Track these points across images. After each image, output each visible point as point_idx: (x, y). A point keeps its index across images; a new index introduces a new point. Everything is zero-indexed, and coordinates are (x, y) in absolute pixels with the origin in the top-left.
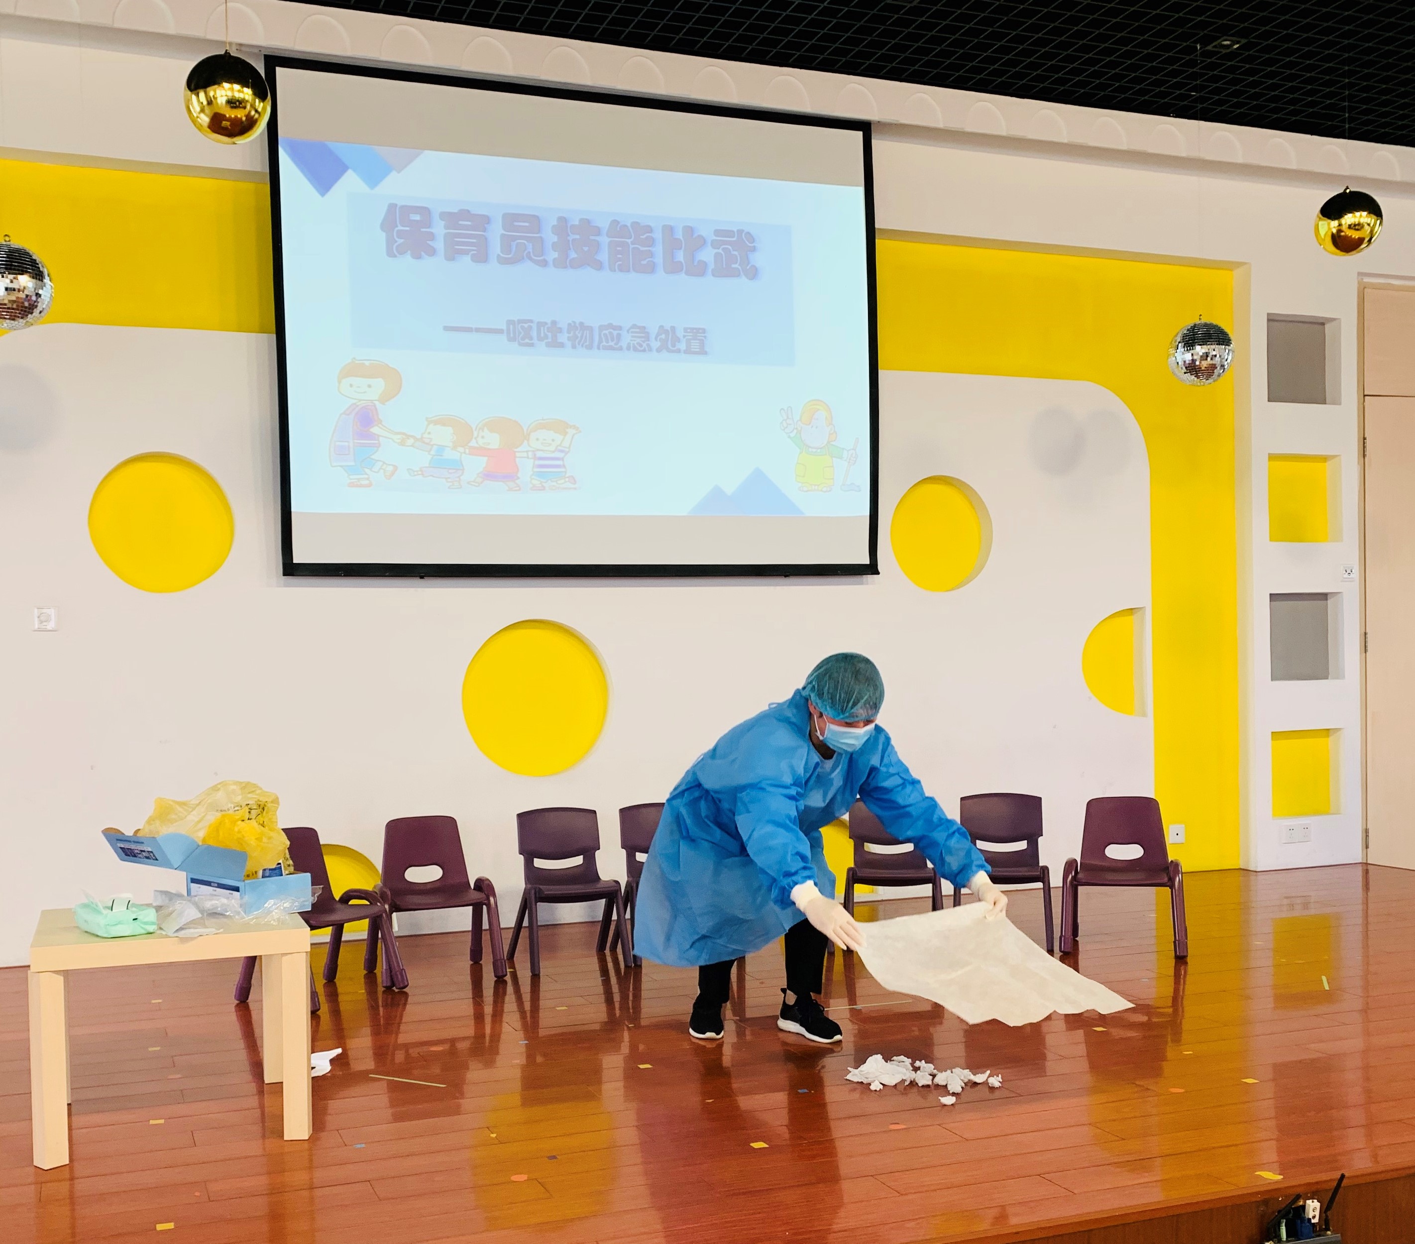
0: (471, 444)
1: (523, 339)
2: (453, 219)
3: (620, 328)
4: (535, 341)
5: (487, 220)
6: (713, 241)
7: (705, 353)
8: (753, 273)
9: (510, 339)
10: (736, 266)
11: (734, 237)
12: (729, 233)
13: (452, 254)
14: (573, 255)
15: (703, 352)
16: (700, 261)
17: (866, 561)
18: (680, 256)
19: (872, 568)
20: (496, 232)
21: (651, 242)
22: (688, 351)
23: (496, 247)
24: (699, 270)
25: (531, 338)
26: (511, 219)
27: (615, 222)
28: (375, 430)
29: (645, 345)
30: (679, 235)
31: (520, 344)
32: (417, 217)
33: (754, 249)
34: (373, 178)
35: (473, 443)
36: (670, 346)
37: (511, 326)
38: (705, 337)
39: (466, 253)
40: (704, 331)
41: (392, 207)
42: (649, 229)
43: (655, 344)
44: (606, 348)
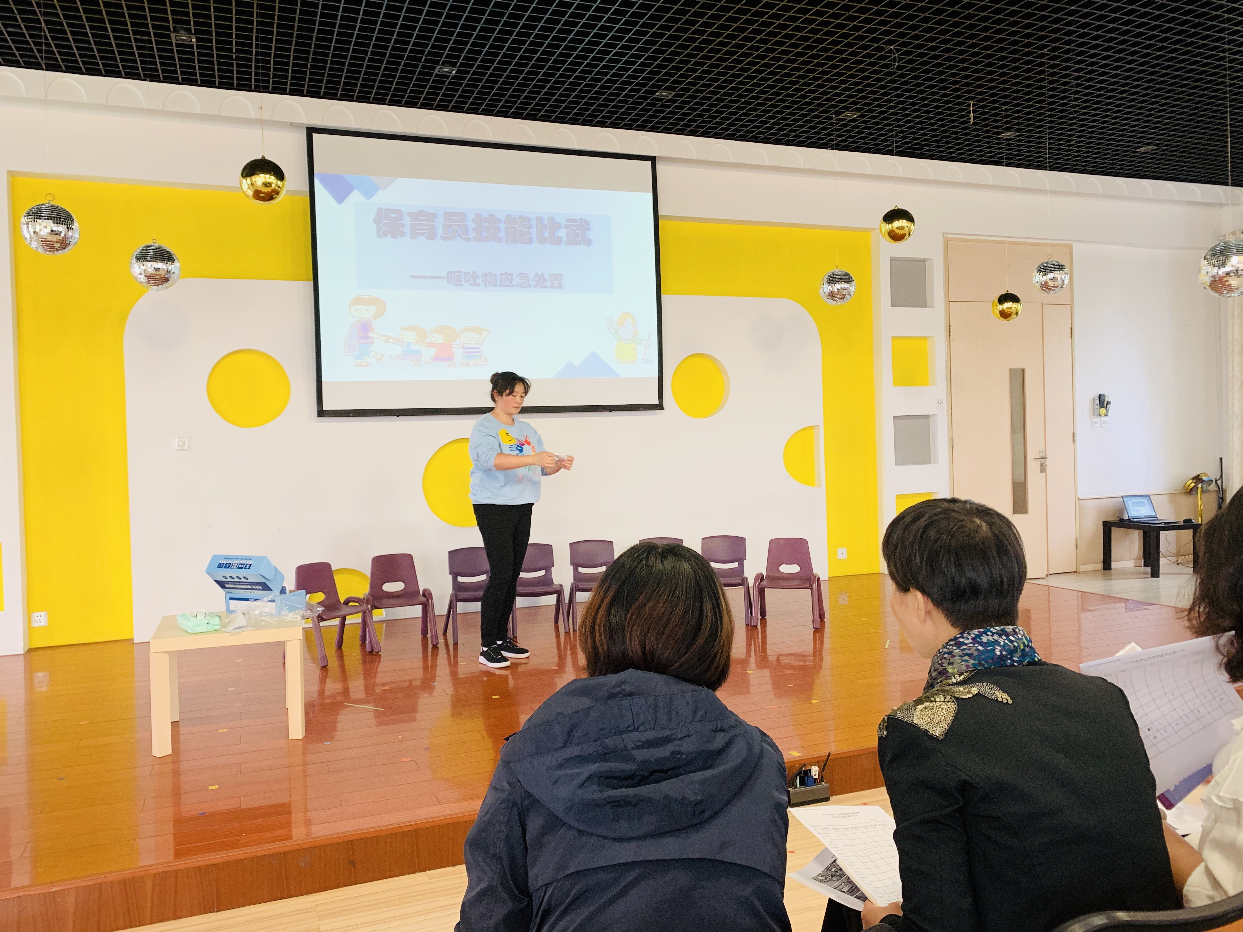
1: (456, 282)
2: (414, 216)
3: (512, 275)
4: (463, 283)
5: (435, 215)
6: (565, 225)
7: (562, 288)
8: (589, 243)
9: (450, 282)
10: (579, 239)
11: (577, 223)
12: (575, 221)
13: (415, 235)
14: (485, 234)
15: (560, 287)
16: (558, 237)
17: (656, 402)
18: (546, 234)
19: (660, 406)
20: (440, 223)
21: (530, 227)
22: (552, 287)
23: (440, 231)
24: (558, 242)
25: (461, 282)
26: (448, 215)
27: (508, 216)
28: (370, 334)
29: (527, 284)
30: (546, 222)
31: (454, 285)
32: (394, 215)
33: (589, 229)
34: (370, 192)
35: (427, 340)
36: (541, 283)
37: (449, 275)
38: (561, 279)
39: (423, 234)
40: (561, 275)
41: (380, 209)
42: (528, 219)
43: (533, 283)
44: (504, 286)
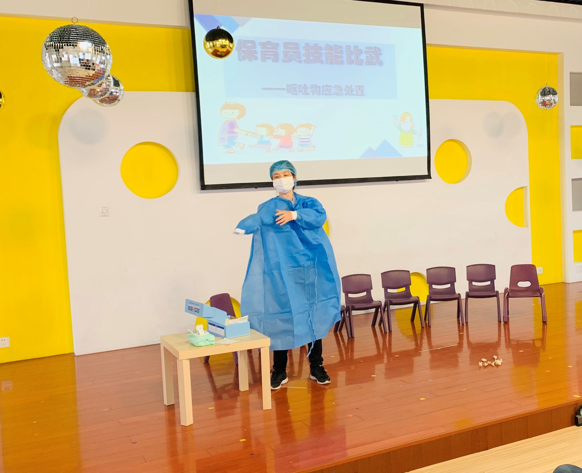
0: (273, 134)
1: (293, 92)
2: (264, 45)
3: (330, 86)
4: (298, 92)
5: (278, 45)
6: (365, 51)
7: (364, 95)
8: (381, 63)
9: (289, 92)
10: (374, 61)
11: (373, 49)
12: (371, 48)
13: (264, 59)
14: (312, 58)
15: (363, 95)
16: (360, 59)
17: (426, 174)
18: (353, 57)
19: (429, 177)
20: (281, 50)
21: (342, 52)
22: (357, 95)
23: (281, 56)
24: (360, 63)
25: (296, 92)
26: (287, 44)
27: (327, 45)
28: (236, 130)
29: (340, 93)
30: (352, 49)
31: (292, 94)
32: (250, 45)
33: (381, 54)
35: (275, 134)
36: (350, 92)
37: (288, 87)
38: (363, 89)
39: (270, 58)
40: (363, 86)
41: (241, 41)
42: (341, 47)
43: (344, 92)
44: (325, 94)
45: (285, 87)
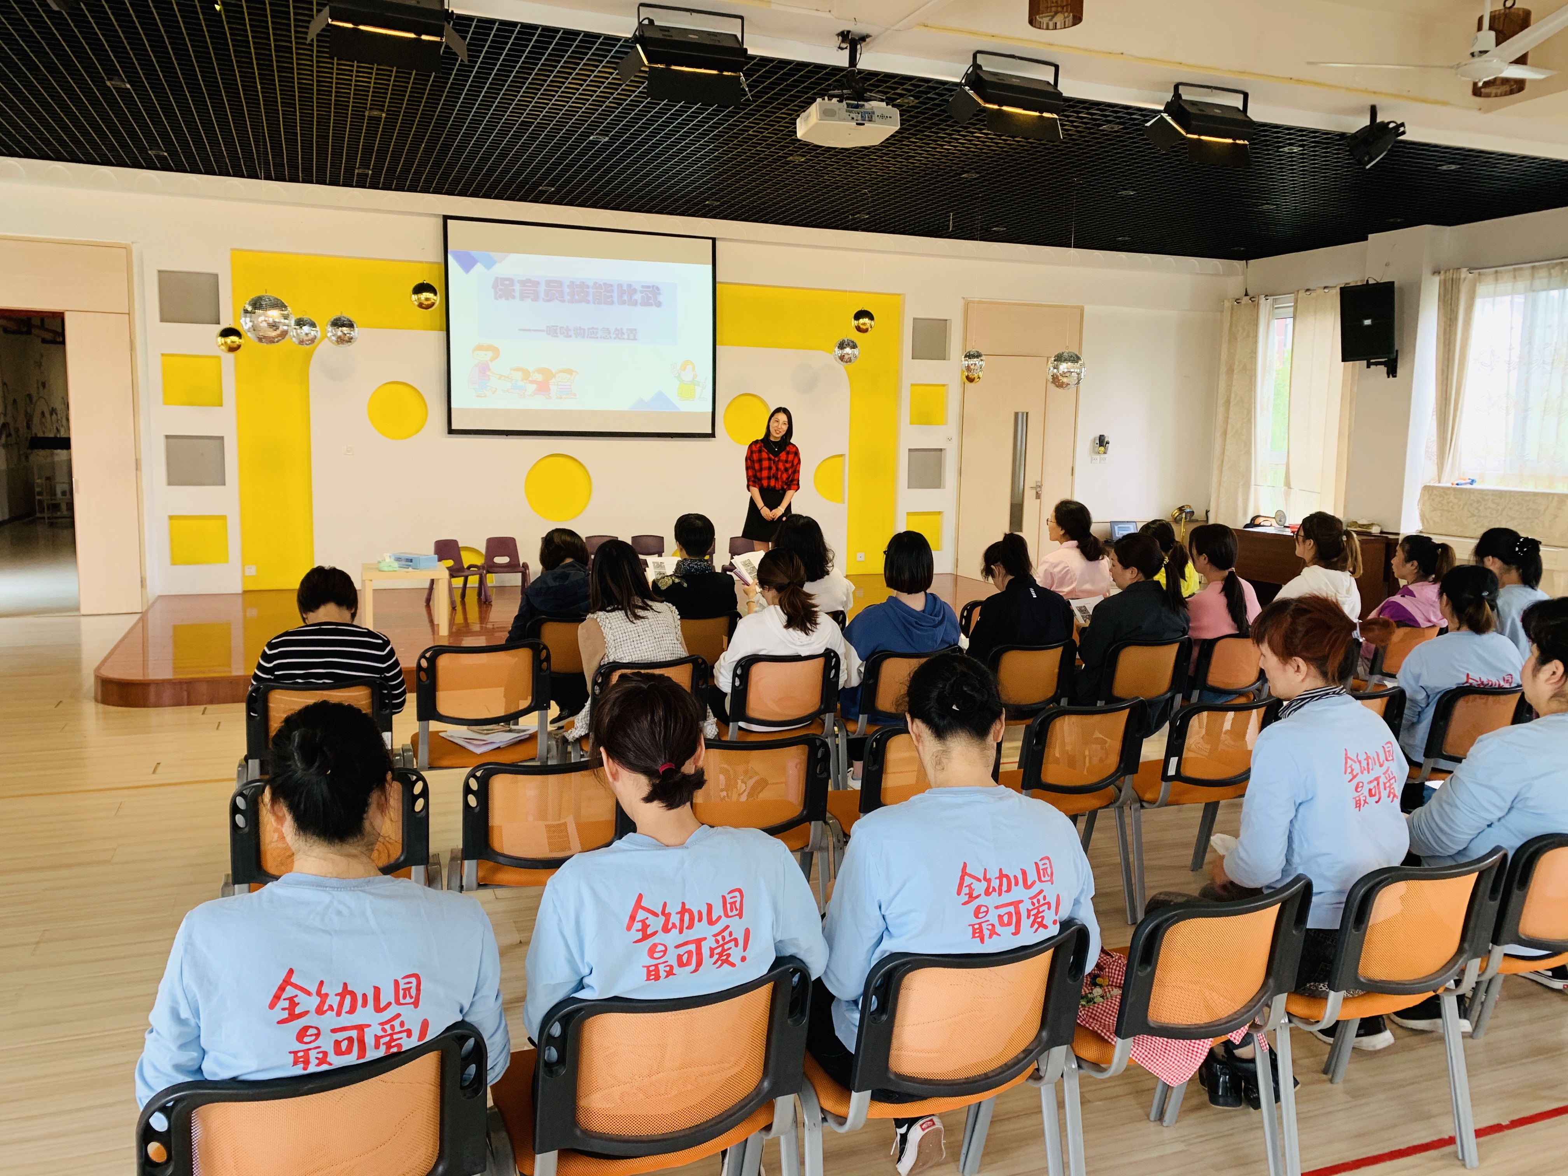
1: (554, 334)
2: (523, 283)
3: (597, 329)
4: (559, 335)
5: (538, 283)
6: (640, 290)
7: (636, 340)
8: (659, 305)
9: (548, 334)
10: (651, 301)
11: (651, 288)
12: (648, 287)
13: (523, 297)
14: (577, 297)
16: (634, 299)
17: (710, 432)
18: (625, 297)
19: (712, 435)
20: (542, 288)
21: (612, 291)
22: (628, 339)
23: (542, 295)
24: (635, 303)
25: (557, 334)
26: (549, 283)
27: (595, 283)
28: (488, 373)
29: (608, 336)
30: (625, 288)
31: (552, 336)
32: (507, 282)
33: (659, 294)
34: (489, 264)
35: (530, 379)
36: (620, 337)
37: (549, 329)
38: (636, 333)
39: (528, 297)
40: (635, 330)
41: (497, 278)
42: (611, 286)
43: (613, 336)
44: (591, 337)
45: (545, 328)
